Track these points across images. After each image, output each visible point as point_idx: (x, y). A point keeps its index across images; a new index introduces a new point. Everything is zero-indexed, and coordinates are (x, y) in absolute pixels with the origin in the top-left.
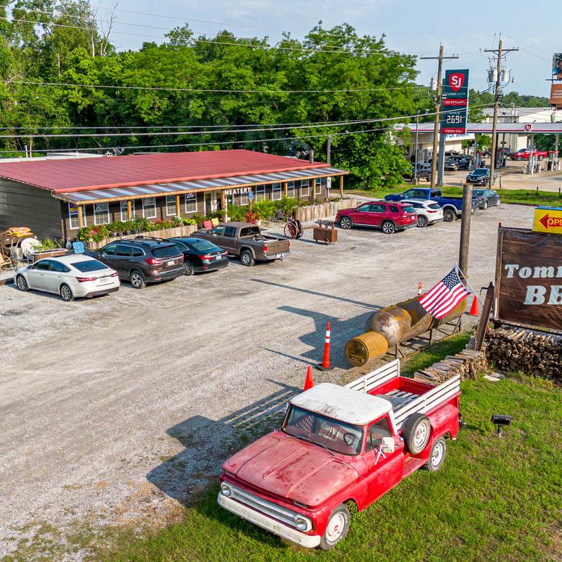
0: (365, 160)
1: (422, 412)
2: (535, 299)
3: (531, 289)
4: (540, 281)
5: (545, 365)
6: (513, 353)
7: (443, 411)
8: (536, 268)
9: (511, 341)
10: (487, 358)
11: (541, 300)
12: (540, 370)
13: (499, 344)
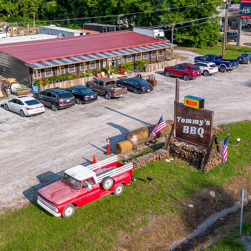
0: (197, 32)
1: (111, 176)
2: (186, 131)
3: (185, 127)
4: (187, 124)
5: (188, 156)
6: (177, 151)
7: (122, 175)
8: (186, 119)
9: (177, 146)
11: (188, 132)
13: (173, 147)
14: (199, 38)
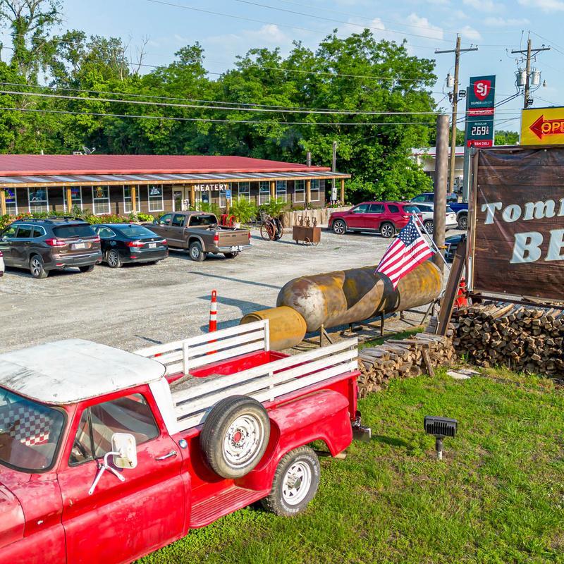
0: (380, 175)
2: (526, 254)
3: (521, 237)
4: (533, 225)
5: (542, 355)
6: (493, 337)
8: (527, 205)
9: (489, 319)
10: (456, 347)
11: (535, 255)
12: (535, 363)
13: (472, 325)
14: (385, 185)
